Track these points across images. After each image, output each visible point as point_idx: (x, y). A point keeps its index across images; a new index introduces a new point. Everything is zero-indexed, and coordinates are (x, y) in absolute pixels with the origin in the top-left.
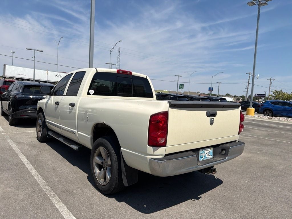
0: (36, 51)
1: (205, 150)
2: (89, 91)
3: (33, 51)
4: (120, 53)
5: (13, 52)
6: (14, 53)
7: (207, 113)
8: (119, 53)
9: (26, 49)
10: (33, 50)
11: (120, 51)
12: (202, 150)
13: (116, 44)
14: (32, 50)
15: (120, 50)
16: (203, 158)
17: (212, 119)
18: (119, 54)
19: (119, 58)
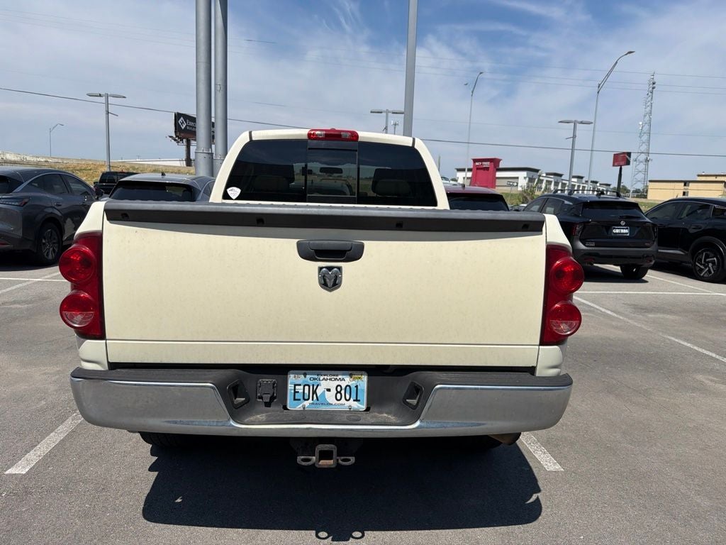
0: (390, 114)
1: (322, 378)
2: (228, 190)
3: (384, 114)
4: (653, 88)
5: (395, 125)
6: (397, 126)
7: (299, 245)
8: (651, 89)
9: (371, 112)
10: (384, 112)
11: (654, 83)
12: (305, 375)
13: (616, 62)
14: (381, 112)
15: (655, 80)
16: (307, 403)
17: (330, 268)
18: (652, 92)
19: (649, 104)
